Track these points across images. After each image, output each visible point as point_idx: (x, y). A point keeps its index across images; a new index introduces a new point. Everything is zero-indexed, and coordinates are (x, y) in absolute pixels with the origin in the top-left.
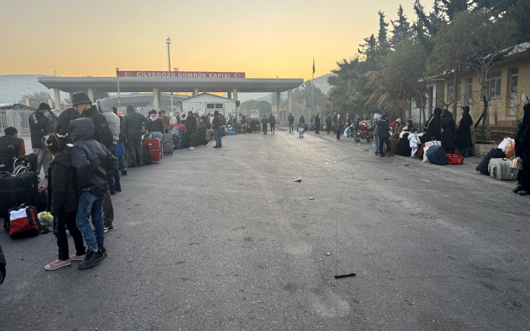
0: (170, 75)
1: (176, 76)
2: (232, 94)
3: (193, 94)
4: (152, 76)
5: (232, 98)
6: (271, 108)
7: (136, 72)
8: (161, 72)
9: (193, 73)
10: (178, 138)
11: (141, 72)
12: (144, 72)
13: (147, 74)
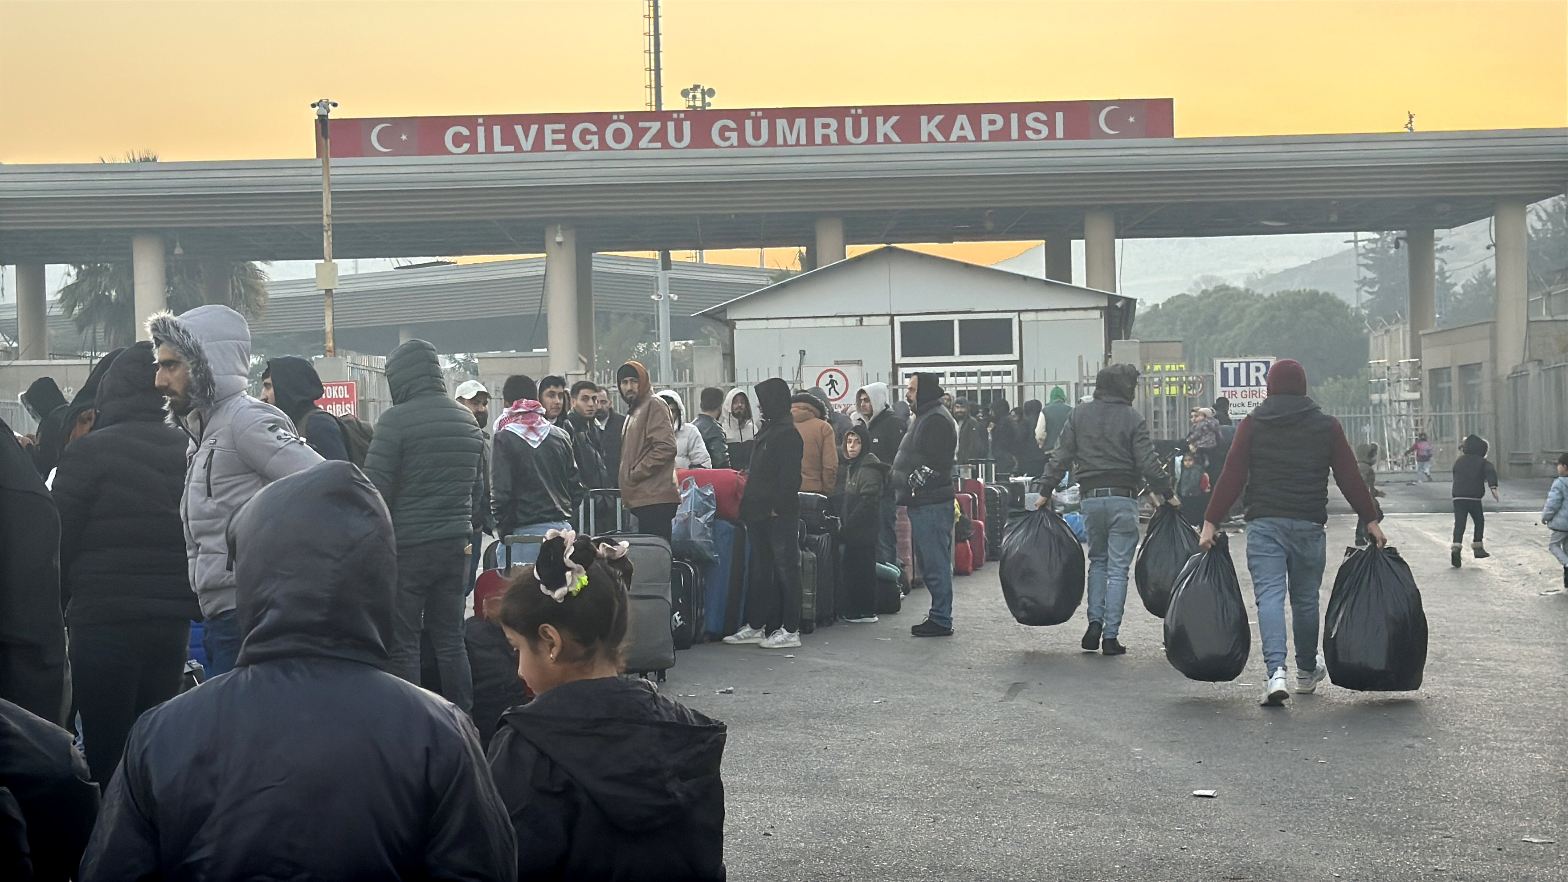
0: (661, 136)
1: (701, 139)
2: (1078, 247)
3: (809, 261)
4: (539, 145)
5: (1079, 278)
6: (1362, 348)
7: (441, 123)
8: (602, 119)
9: (810, 114)
10: (703, 563)
11: (470, 121)
12: (490, 120)
13: (509, 138)
